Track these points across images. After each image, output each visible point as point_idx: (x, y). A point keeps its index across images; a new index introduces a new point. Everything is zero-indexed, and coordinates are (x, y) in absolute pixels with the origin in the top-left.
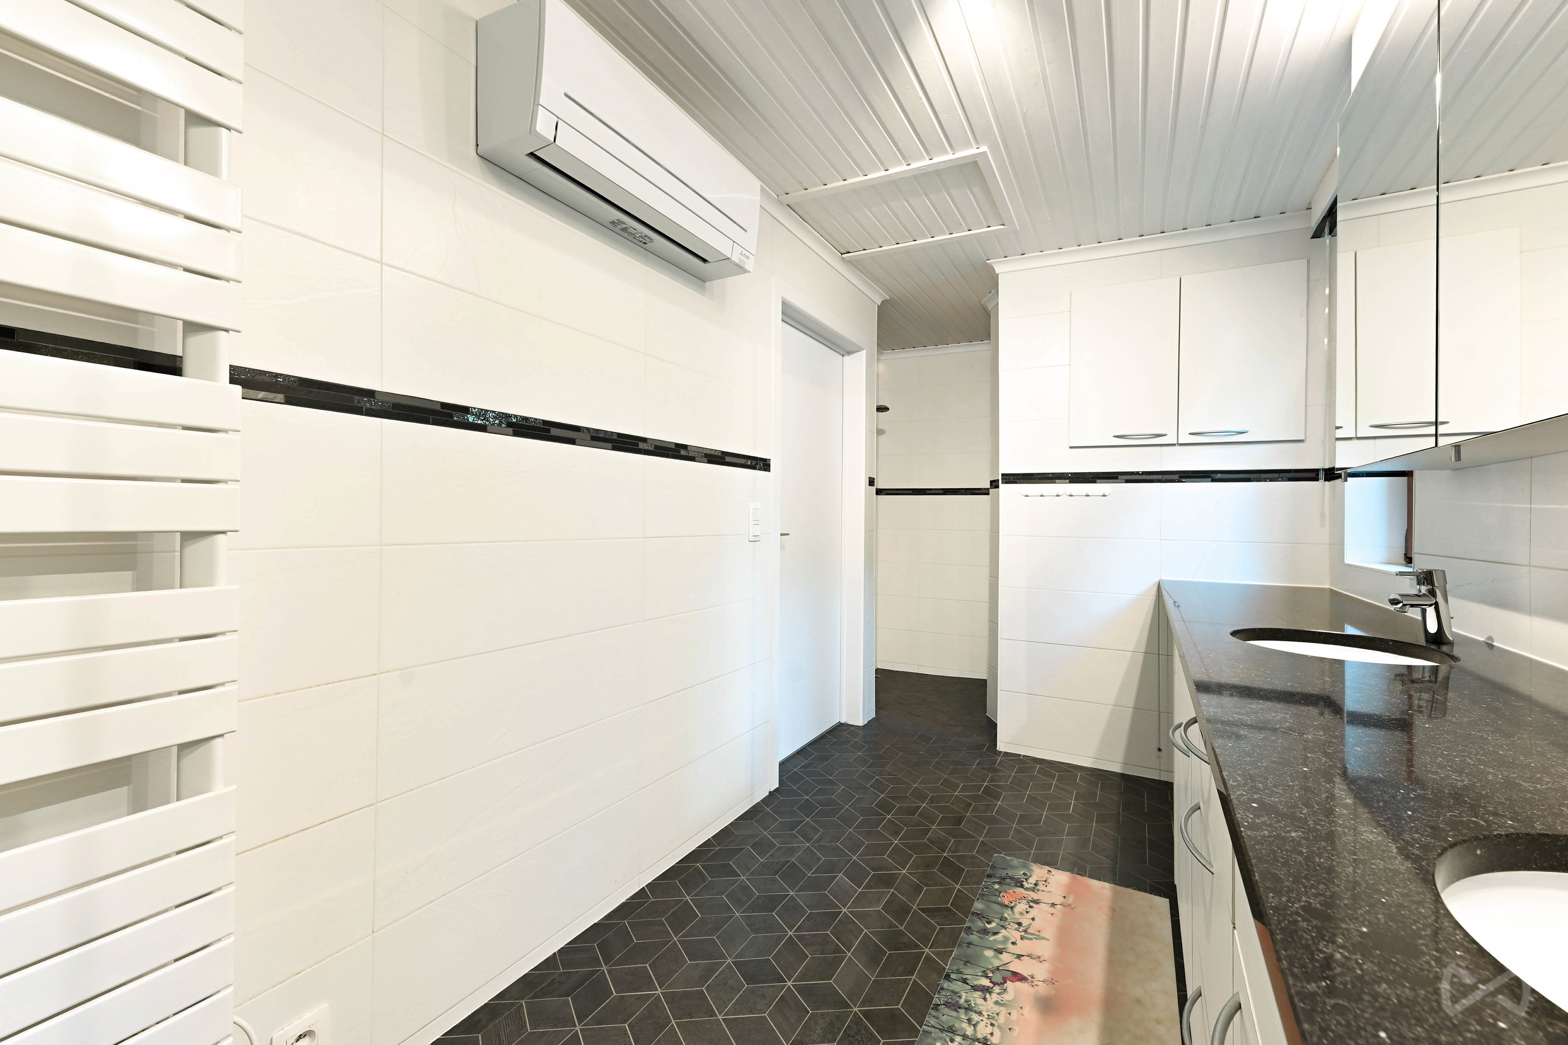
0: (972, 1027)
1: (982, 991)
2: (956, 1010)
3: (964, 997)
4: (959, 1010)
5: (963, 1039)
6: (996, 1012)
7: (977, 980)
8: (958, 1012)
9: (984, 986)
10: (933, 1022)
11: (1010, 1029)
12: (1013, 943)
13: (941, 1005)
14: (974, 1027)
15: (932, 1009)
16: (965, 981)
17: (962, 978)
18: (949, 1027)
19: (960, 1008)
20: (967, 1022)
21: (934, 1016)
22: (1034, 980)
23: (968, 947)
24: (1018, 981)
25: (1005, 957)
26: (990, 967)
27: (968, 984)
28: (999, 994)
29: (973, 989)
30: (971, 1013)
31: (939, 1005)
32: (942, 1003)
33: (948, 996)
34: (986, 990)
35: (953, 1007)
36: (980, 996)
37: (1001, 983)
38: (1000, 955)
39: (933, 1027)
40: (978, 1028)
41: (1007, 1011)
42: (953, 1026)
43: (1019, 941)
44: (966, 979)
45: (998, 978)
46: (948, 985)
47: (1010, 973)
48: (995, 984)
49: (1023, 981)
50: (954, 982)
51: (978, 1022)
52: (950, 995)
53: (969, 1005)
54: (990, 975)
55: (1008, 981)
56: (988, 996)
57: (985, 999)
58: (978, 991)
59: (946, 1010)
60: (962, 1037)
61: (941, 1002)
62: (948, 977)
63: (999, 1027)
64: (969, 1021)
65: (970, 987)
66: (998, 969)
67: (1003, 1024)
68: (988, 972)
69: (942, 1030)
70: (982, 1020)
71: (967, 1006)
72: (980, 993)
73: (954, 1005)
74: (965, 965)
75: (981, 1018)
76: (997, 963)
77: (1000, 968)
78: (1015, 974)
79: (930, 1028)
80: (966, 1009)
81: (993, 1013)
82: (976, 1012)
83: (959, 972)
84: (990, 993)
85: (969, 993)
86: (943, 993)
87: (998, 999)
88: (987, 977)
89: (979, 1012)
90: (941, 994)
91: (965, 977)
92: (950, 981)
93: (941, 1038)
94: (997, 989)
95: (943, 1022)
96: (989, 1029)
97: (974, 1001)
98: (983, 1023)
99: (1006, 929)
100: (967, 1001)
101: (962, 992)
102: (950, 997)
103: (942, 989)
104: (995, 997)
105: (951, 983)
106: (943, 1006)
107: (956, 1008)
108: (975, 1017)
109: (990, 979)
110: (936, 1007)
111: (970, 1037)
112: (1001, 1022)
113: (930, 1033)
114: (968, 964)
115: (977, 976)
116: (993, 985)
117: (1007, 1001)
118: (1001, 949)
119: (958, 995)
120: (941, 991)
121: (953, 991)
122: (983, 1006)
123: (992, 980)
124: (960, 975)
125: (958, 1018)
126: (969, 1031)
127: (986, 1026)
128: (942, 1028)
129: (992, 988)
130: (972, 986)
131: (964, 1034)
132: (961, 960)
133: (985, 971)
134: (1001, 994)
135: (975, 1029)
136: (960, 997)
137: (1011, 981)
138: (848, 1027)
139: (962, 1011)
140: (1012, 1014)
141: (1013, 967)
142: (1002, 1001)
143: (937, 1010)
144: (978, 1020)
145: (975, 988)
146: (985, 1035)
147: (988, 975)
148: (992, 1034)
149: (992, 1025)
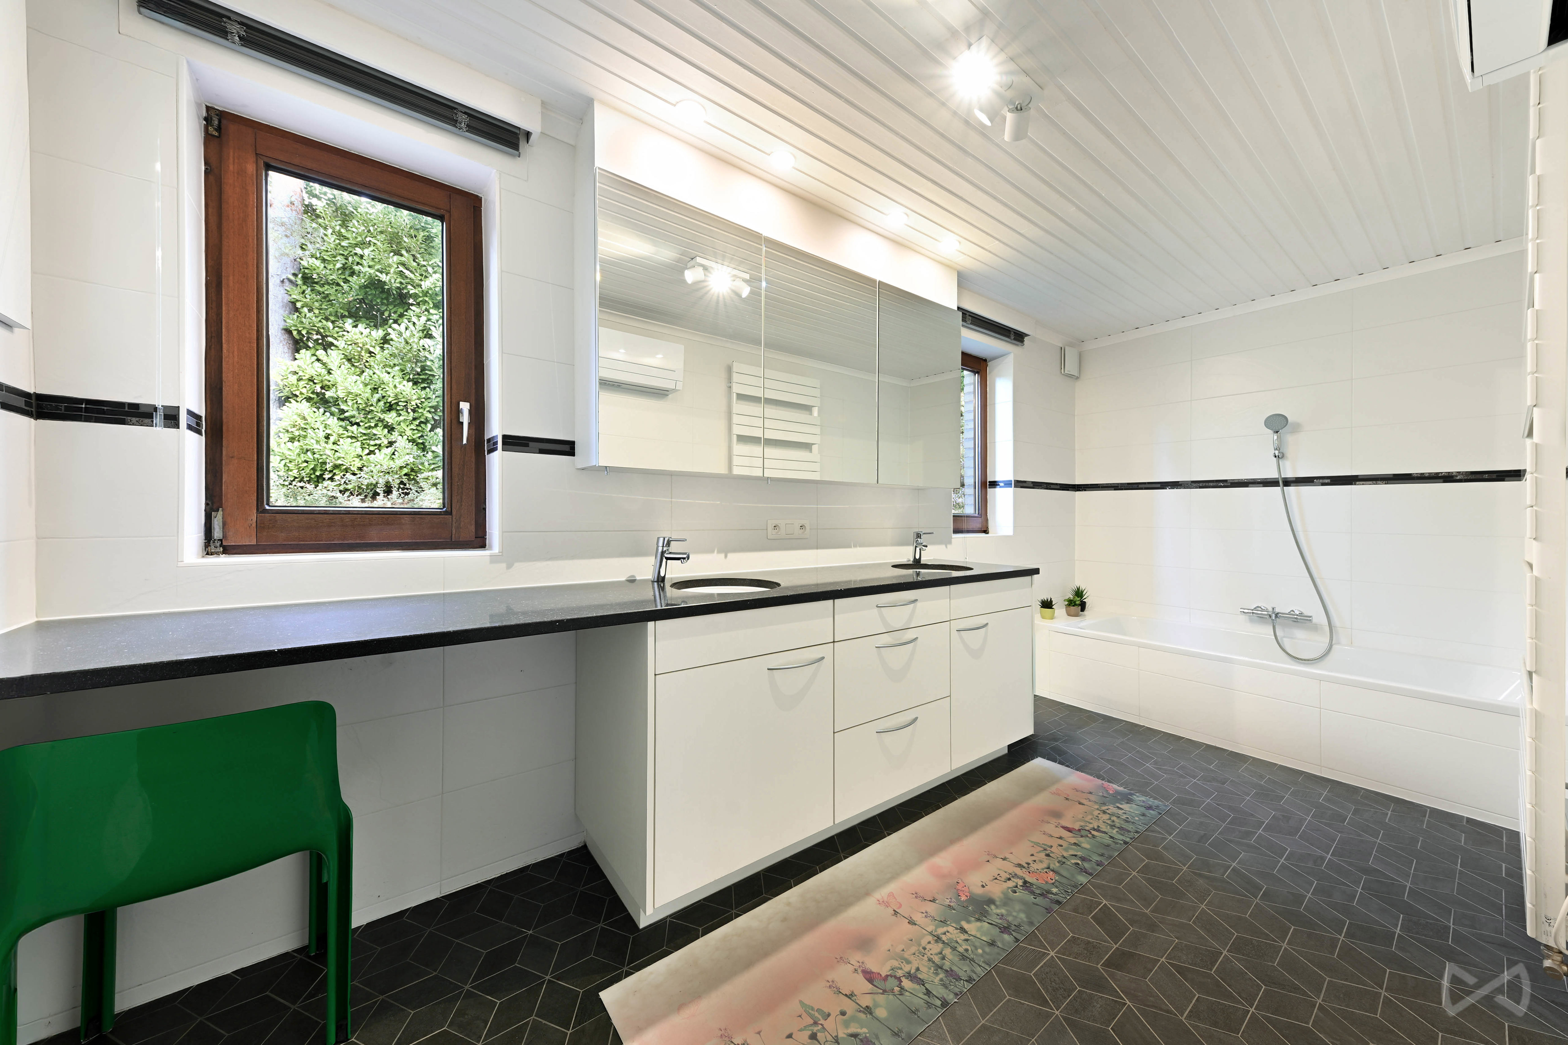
0: (943, 953)
1: (916, 977)
2: (952, 970)
3: (938, 978)
4: (949, 970)
5: (956, 947)
6: (914, 956)
7: (913, 989)
8: (950, 968)
9: (911, 980)
10: (978, 970)
11: (912, 940)
12: (843, 1013)
13: (964, 980)
14: (942, 952)
15: (974, 980)
16: (927, 993)
17: (929, 997)
18: (964, 960)
19: (947, 971)
20: (946, 958)
21: (975, 973)
22: (856, 968)
23: (900, 1031)
24: (873, 973)
25: (866, 1001)
26: (891, 997)
27: (927, 989)
28: (901, 969)
29: (924, 982)
30: (938, 963)
31: (966, 981)
32: (962, 981)
33: (953, 985)
34: (910, 976)
35: (954, 974)
36: (920, 973)
37: (891, 976)
38: (871, 1006)
39: (980, 966)
40: (939, 950)
41: (904, 953)
42: (961, 960)
43: (835, 1012)
44: (925, 995)
45: (892, 983)
46: (948, 995)
47: (875, 983)
48: (899, 979)
49: (869, 970)
50: (939, 996)
51: (936, 954)
52: (951, 985)
53: (937, 970)
54: (897, 989)
55: (883, 976)
56: (913, 971)
57: (918, 969)
58: (920, 978)
59: (961, 974)
60: (957, 949)
61: (963, 983)
62: (945, 1004)
63: (919, 945)
64: (943, 958)
65: (925, 985)
66: (884, 992)
67: (914, 946)
68: (897, 993)
69: (972, 960)
70: (931, 954)
71: (939, 970)
72: (919, 976)
73: (951, 975)
74: (917, 1010)
75: (931, 956)
76: (881, 999)
77: (881, 991)
78: (870, 981)
79: (983, 965)
80: (941, 968)
81: (918, 956)
82: (933, 962)
83: (929, 1005)
84: (909, 973)
85: (930, 980)
86: (957, 990)
87: (906, 965)
88: (902, 988)
89: (930, 961)
90: (959, 990)
91: (926, 997)
92: (945, 999)
93: (976, 955)
94: (900, 973)
95: (969, 966)
96: (928, 947)
97: (930, 972)
98: (931, 952)
99: (837, 1036)
100: (937, 974)
101: (937, 984)
102: (951, 984)
103: (956, 994)
104: (907, 968)
105: (943, 997)
106: (963, 979)
107: (950, 972)
108: (936, 959)
109: (900, 984)
110: (970, 980)
111: (949, 947)
112: (915, 947)
113: (984, 962)
114: (913, 1009)
115: (911, 993)
116: (901, 978)
117: (897, 960)
118: (863, 1012)
119: (942, 983)
120: (959, 993)
121: (946, 988)
122: (923, 965)
123: (898, 983)
124: (929, 1001)
125: (952, 963)
126: (947, 952)
127: (931, 949)
128: (971, 962)
129: (904, 976)
130: (923, 985)
131: (954, 950)
132: (918, 1017)
133: (900, 995)
134: (899, 967)
135: (942, 950)
136: (941, 980)
137: (881, 975)
138: (1065, 998)
139: (946, 967)
140: (902, 949)
141: (869, 987)
142: (902, 962)
143: (970, 977)
144: (935, 956)
145: (922, 982)
146: (936, 944)
147: (900, 989)
148: (929, 943)
149: (925, 949)
